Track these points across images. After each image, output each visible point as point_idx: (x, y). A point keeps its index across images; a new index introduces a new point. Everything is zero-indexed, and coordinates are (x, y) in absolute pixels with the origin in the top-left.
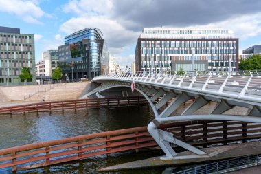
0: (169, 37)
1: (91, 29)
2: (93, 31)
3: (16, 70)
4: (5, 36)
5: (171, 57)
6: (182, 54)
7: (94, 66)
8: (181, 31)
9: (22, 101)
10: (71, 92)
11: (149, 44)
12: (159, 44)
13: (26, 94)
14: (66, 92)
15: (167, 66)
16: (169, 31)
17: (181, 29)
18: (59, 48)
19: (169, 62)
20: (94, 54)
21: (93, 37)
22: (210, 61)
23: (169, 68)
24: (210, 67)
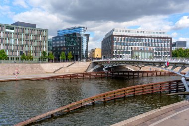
2: (82, 29)
4: (31, 30)
5: (131, 48)
7: (84, 52)
8: (137, 32)
10: (81, 68)
14: (79, 68)
15: (129, 52)
16: (130, 31)
18: (53, 38)
19: (130, 50)
20: (84, 44)
21: (82, 33)
22: (155, 51)
23: (130, 55)
24: (155, 55)
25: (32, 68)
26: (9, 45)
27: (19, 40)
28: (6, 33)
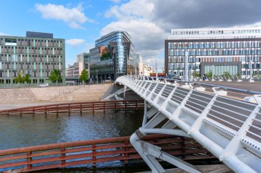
0: (198, 38)
1: (118, 32)
2: (120, 34)
3: (48, 72)
5: (199, 59)
6: (212, 55)
8: (211, 32)
9: (49, 101)
11: (176, 45)
12: (187, 45)
13: (53, 95)
14: (90, 93)
15: (195, 68)
16: (198, 32)
17: (212, 29)
18: (91, 50)
19: (198, 63)
20: (121, 57)
21: (120, 40)
22: (243, 63)
24: (243, 70)
25: (16, 95)
26: (10, 63)
27: (23, 56)
28: (6, 47)
